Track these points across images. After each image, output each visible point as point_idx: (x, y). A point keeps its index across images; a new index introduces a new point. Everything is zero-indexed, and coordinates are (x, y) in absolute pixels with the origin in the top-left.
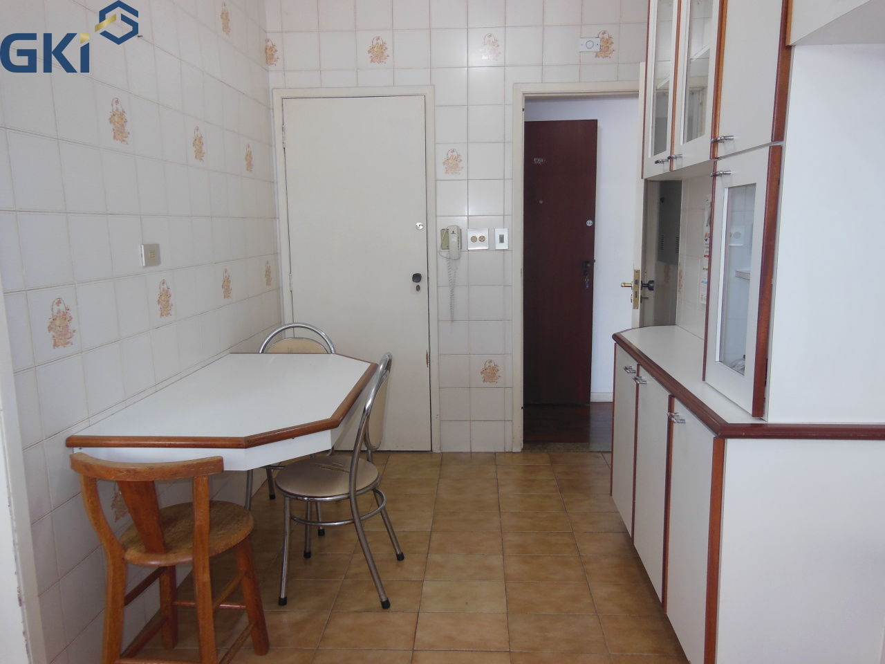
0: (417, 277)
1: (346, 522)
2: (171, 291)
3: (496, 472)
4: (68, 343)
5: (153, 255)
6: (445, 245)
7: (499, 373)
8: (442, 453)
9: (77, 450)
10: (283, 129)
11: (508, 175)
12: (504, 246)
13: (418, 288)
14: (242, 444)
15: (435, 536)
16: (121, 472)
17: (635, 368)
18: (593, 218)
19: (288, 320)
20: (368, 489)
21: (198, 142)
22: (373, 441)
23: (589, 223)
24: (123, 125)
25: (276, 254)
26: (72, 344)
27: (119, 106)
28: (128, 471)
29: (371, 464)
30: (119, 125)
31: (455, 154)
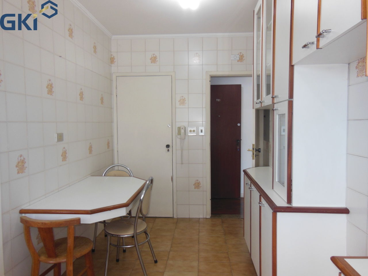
0: (168, 146)
1: (132, 246)
2: (67, 152)
3: (199, 226)
4: (23, 172)
5: (60, 137)
6: (179, 133)
7: (201, 185)
8: (178, 218)
9: (23, 215)
10: (116, 88)
11: (204, 106)
12: (203, 134)
13: (168, 150)
14: (89, 213)
15: (171, 253)
16: (39, 224)
17: (250, 184)
18: (240, 123)
19: (116, 162)
20: (142, 232)
21: (81, 94)
22: (144, 212)
23: (239, 125)
24: (51, 89)
25: (112, 136)
26: (25, 172)
27: (50, 82)
28: (42, 223)
29: (144, 222)
30: (50, 88)
31: (183, 98)
